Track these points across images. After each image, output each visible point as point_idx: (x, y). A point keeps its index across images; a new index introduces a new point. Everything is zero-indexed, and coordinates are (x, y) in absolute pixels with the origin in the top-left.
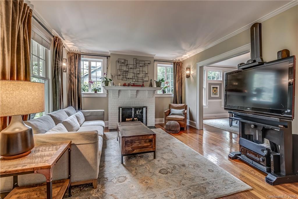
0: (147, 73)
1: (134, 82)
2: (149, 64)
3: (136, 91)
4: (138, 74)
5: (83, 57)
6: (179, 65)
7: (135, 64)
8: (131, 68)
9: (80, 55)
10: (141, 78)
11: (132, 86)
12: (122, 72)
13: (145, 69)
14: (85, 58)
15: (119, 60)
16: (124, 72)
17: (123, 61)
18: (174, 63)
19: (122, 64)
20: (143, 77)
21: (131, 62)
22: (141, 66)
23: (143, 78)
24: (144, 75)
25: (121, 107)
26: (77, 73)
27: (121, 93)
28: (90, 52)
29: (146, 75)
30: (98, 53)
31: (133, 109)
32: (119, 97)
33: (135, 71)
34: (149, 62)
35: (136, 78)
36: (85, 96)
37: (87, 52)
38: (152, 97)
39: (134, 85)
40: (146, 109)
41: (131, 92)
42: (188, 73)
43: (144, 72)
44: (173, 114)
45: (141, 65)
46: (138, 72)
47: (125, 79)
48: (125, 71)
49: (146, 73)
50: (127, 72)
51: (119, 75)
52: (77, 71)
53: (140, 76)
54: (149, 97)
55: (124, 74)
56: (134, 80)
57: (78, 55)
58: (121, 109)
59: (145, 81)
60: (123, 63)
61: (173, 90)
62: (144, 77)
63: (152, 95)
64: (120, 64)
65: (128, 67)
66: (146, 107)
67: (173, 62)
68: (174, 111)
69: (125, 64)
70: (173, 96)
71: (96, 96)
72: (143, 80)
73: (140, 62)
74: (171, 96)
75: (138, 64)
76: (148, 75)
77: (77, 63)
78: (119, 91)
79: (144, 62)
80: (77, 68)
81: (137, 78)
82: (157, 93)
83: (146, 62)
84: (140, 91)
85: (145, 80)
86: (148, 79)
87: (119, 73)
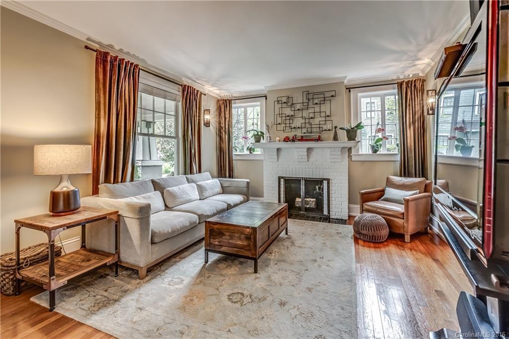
0: (329, 115)
1: (304, 133)
2: (333, 96)
3: (306, 150)
4: (312, 118)
5: (235, 103)
6: (415, 85)
7: (305, 100)
8: (299, 110)
9: (230, 101)
10: (318, 126)
11: (299, 140)
12: (284, 118)
13: (325, 108)
14: (238, 103)
15: (279, 99)
16: (288, 118)
17: (284, 100)
18: (400, 85)
19: (284, 105)
20: (321, 123)
21: (299, 99)
22: (316, 104)
23: (321, 126)
24: (323, 119)
25: (282, 177)
26: (227, 127)
27: (282, 153)
28: (244, 95)
29: (328, 118)
30: (253, 94)
31: (303, 183)
32: (279, 159)
33: (305, 114)
34: (333, 93)
35: (308, 125)
36: (238, 158)
37: (240, 95)
38: (340, 160)
39: (302, 139)
40: (328, 183)
41: (298, 152)
42: (432, 103)
43: (323, 114)
44: (387, 200)
45: (316, 101)
46: (312, 115)
47: (288, 129)
48: (288, 116)
49: (327, 114)
50: (291, 117)
51: (279, 124)
52: (227, 123)
53: (317, 121)
54: (334, 160)
55: (288, 122)
56: (304, 130)
57: (228, 102)
58: (282, 180)
59: (326, 130)
60: (285, 103)
61: (399, 146)
62: (324, 122)
63: (340, 157)
64: (280, 106)
65: (293, 109)
66: (328, 180)
67: (398, 83)
68: (391, 192)
69: (289, 104)
70: (398, 158)
71: (251, 158)
72: (321, 129)
73: (315, 97)
74: (393, 159)
75: (311, 101)
76: (332, 118)
77: (227, 113)
78: (278, 150)
79: (322, 96)
80: (227, 120)
81: (310, 126)
82: (358, 152)
83: (327, 95)
84: (314, 149)
85: (325, 127)
86: (331, 125)
87: (279, 121)
